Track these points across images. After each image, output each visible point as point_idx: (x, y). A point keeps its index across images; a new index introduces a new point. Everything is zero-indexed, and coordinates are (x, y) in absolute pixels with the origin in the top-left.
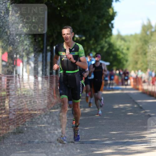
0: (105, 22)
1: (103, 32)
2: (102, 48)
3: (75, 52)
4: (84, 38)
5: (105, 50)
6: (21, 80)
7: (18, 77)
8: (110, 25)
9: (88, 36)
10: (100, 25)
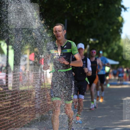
0: (115, 28)
1: (114, 36)
2: (113, 50)
3: (67, 50)
4: (97, 41)
5: (115, 51)
6: (45, 76)
7: (42, 73)
8: (119, 31)
9: (101, 40)
10: (111, 30)
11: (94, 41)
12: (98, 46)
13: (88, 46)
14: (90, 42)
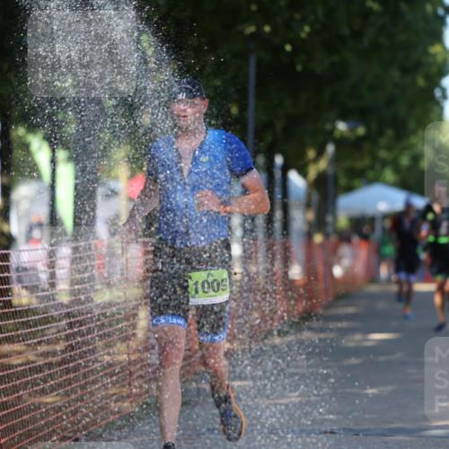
0: (421, 82)
4: (361, 131)
8: (437, 93)
11: (352, 129)
12: (366, 146)
13: (330, 149)
14: (337, 134)
